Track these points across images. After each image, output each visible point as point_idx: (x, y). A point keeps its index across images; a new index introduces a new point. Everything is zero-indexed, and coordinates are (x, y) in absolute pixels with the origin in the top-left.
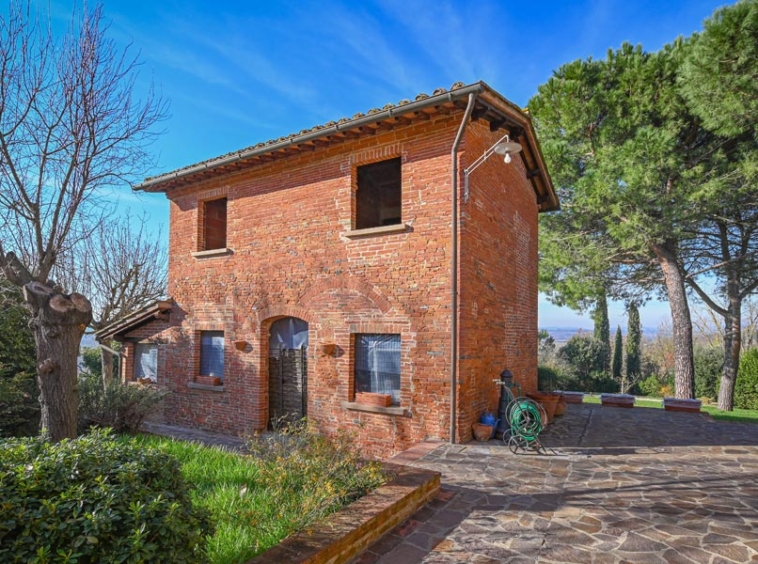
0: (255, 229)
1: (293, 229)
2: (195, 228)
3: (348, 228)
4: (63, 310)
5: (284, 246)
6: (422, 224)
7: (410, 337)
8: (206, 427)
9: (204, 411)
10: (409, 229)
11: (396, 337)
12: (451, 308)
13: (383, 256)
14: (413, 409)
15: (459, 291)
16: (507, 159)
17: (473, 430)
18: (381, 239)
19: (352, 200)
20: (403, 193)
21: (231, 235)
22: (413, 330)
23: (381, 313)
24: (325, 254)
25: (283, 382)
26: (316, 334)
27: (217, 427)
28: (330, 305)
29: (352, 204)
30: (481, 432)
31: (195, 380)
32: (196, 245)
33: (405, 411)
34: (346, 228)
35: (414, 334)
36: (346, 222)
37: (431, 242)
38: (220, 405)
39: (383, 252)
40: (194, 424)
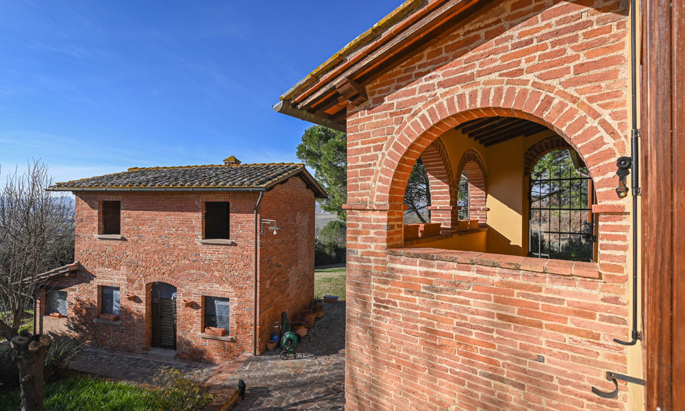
0: (141, 227)
1: (166, 232)
2: (96, 218)
3: (200, 237)
4: (36, 349)
5: (160, 241)
6: (240, 242)
7: (234, 300)
8: (107, 347)
9: (106, 337)
10: (234, 244)
11: (227, 300)
12: (254, 287)
13: (220, 256)
14: (236, 337)
15: (258, 279)
16: (275, 233)
17: (266, 346)
18: (219, 247)
19: (202, 221)
20: (231, 224)
21: (123, 228)
22: (235, 297)
23: (218, 286)
24: (187, 250)
25: (161, 317)
26: (181, 294)
27: (115, 347)
28: (190, 278)
29: (202, 224)
30: (270, 346)
31: (98, 317)
32: (97, 230)
33: (232, 338)
34: (199, 237)
35: (236, 299)
36: (199, 232)
37: (245, 252)
38: (117, 333)
39: (219, 254)
40: (98, 345)
